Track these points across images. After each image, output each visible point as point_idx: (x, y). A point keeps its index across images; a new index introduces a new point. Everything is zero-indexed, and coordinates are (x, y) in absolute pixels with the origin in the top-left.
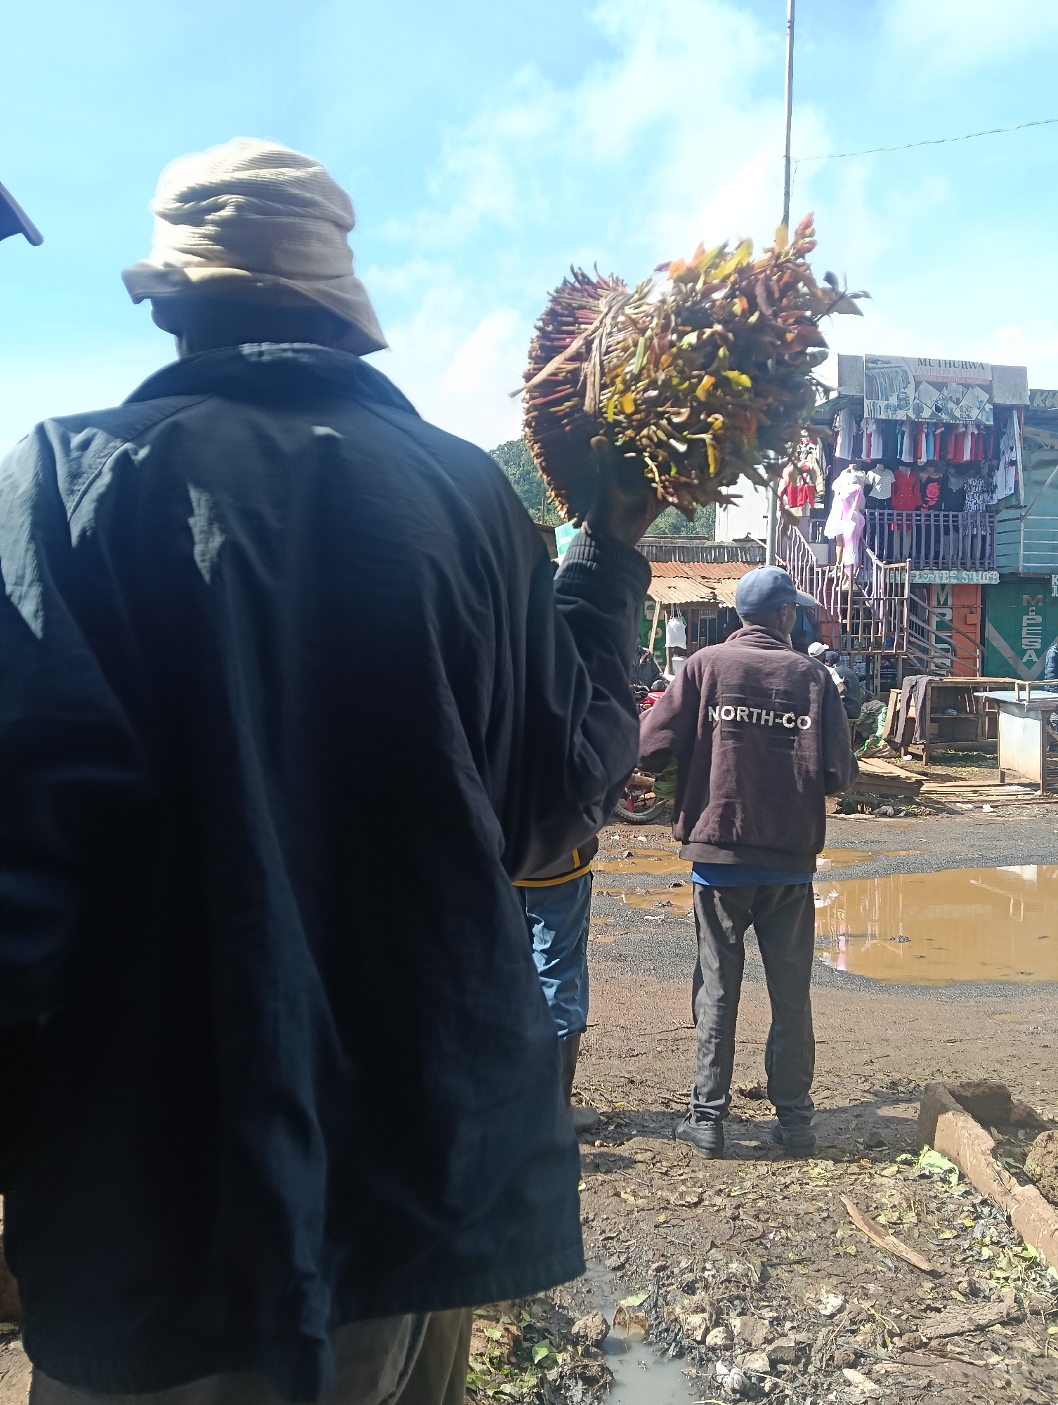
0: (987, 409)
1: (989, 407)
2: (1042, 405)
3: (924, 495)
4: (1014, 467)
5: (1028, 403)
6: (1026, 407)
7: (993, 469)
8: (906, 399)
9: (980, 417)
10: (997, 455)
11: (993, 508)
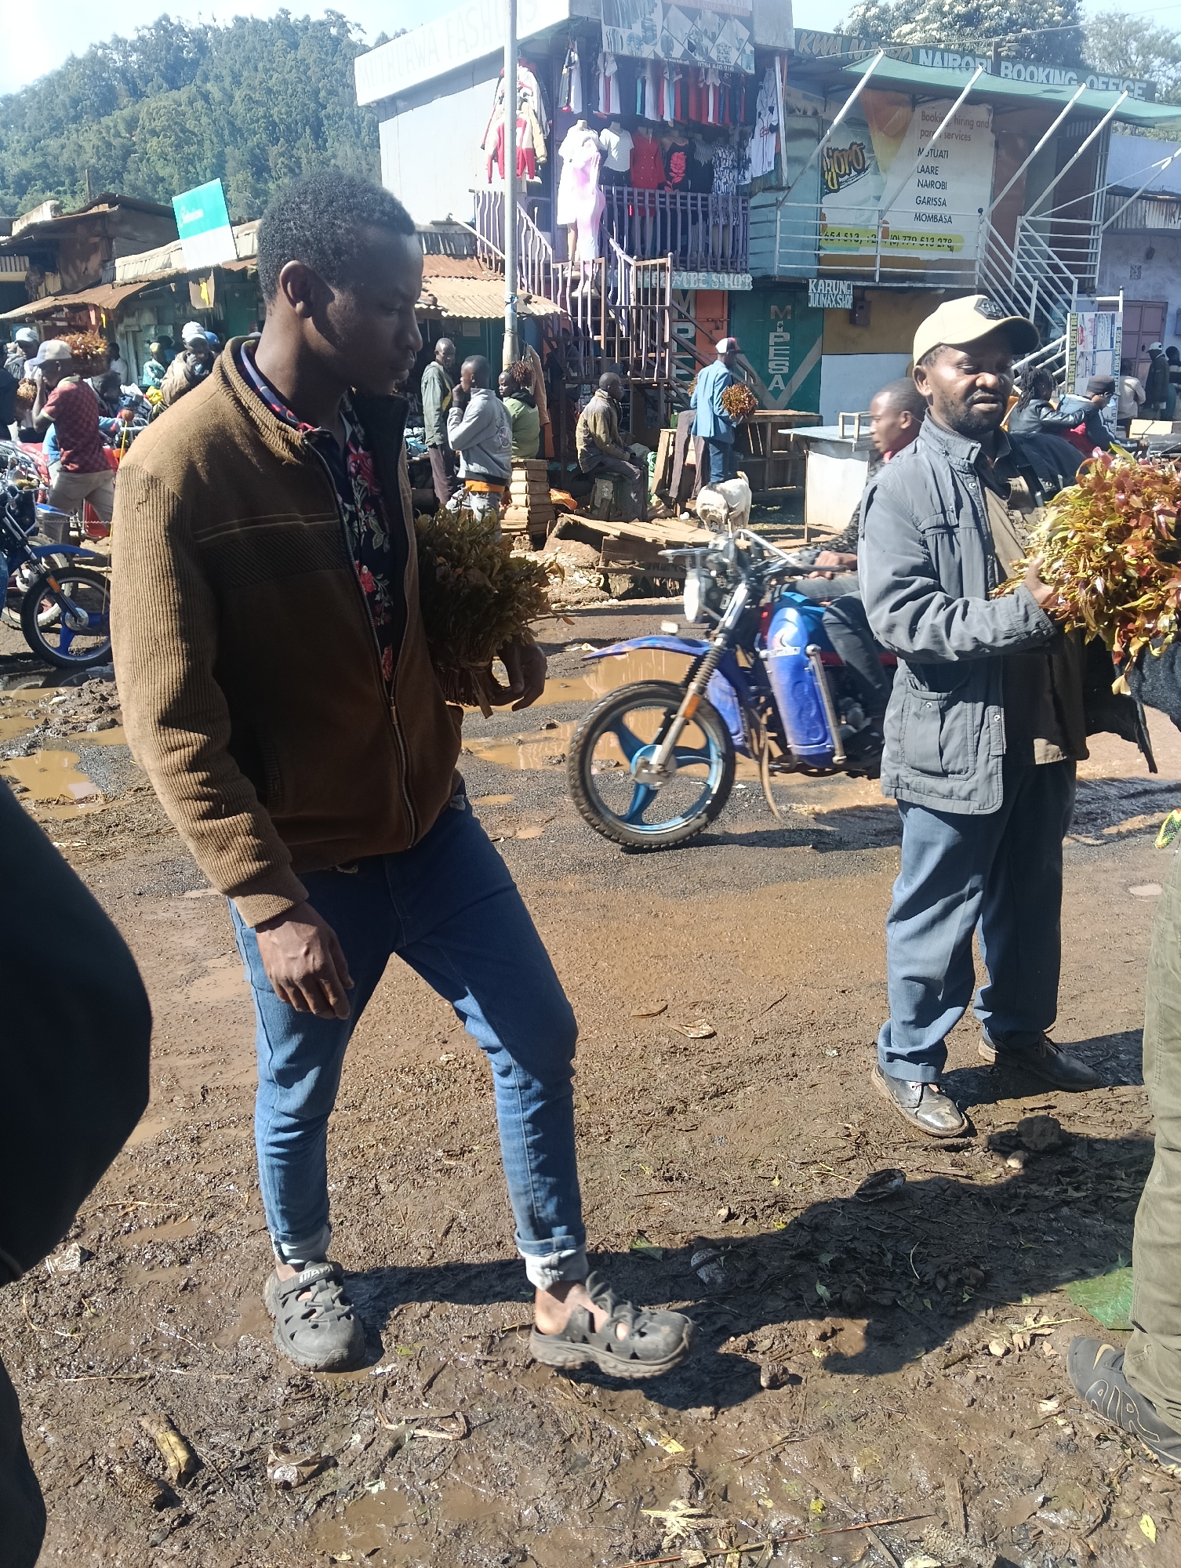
0: (748, 52)
1: (749, 48)
2: (808, 50)
3: (668, 169)
4: (774, 135)
5: (793, 47)
6: (791, 53)
7: (745, 137)
8: (652, 29)
9: (739, 62)
10: (751, 119)
11: (746, 190)
